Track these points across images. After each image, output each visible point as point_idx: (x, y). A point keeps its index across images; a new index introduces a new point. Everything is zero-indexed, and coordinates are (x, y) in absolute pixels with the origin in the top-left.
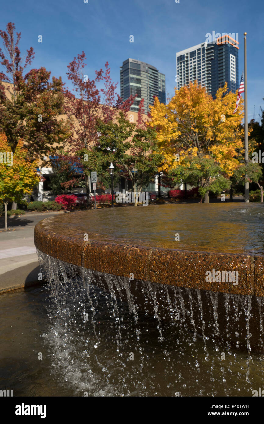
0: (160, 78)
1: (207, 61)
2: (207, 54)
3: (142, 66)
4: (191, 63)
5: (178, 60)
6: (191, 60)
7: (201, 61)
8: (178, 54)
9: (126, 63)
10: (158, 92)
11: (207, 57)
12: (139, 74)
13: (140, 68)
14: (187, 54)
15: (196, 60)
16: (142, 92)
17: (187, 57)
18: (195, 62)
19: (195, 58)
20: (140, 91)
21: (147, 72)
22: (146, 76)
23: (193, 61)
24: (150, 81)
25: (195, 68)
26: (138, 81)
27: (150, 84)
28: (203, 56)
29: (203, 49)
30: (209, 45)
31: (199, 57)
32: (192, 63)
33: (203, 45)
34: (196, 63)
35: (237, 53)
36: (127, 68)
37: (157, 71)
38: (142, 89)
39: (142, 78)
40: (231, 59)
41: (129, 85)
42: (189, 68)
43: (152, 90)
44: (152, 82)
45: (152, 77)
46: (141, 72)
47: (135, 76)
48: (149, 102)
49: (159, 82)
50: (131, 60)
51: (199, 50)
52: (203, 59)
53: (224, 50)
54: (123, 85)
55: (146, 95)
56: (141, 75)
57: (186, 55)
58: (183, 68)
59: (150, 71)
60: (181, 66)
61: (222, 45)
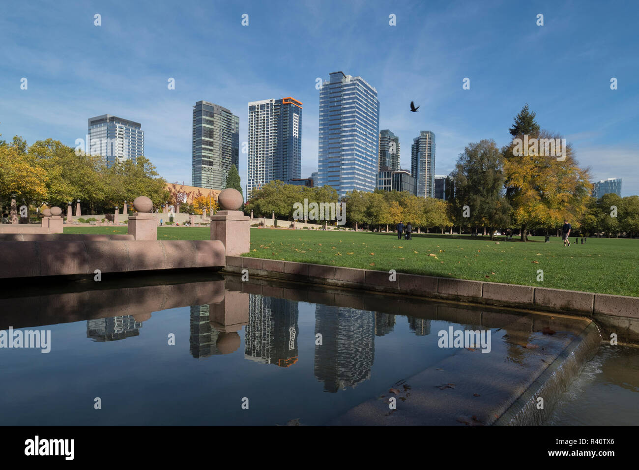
0: (234, 120)
1: (275, 115)
2: (275, 109)
3: (215, 109)
4: (261, 115)
5: (249, 109)
6: (261, 112)
7: (270, 115)
8: (250, 104)
9: (199, 105)
10: (231, 134)
11: (275, 113)
12: (212, 116)
13: (213, 110)
14: (258, 105)
15: (266, 113)
16: (214, 133)
17: (258, 108)
18: (264, 114)
19: (264, 111)
20: (213, 132)
21: (220, 114)
22: (218, 119)
24: (223, 123)
25: (264, 120)
26: (211, 123)
27: (223, 126)
28: (271, 110)
29: (272, 104)
30: (276, 101)
31: (268, 111)
32: (262, 115)
33: (271, 101)
34: (265, 116)
35: (301, 112)
36: (200, 109)
37: (231, 114)
38: (214, 130)
39: (215, 120)
40: (294, 117)
41: (201, 126)
42: (259, 119)
43: (225, 131)
44: (225, 124)
45: (226, 119)
46: (215, 115)
47: (207, 118)
48: (221, 143)
49: (233, 124)
50: (204, 103)
51: (268, 104)
52: (271, 113)
53: (288, 109)
54: (195, 124)
55: (219, 137)
56: (215, 117)
57: (257, 107)
58: (253, 117)
59: (224, 114)
60: (252, 116)
61: (287, 104)
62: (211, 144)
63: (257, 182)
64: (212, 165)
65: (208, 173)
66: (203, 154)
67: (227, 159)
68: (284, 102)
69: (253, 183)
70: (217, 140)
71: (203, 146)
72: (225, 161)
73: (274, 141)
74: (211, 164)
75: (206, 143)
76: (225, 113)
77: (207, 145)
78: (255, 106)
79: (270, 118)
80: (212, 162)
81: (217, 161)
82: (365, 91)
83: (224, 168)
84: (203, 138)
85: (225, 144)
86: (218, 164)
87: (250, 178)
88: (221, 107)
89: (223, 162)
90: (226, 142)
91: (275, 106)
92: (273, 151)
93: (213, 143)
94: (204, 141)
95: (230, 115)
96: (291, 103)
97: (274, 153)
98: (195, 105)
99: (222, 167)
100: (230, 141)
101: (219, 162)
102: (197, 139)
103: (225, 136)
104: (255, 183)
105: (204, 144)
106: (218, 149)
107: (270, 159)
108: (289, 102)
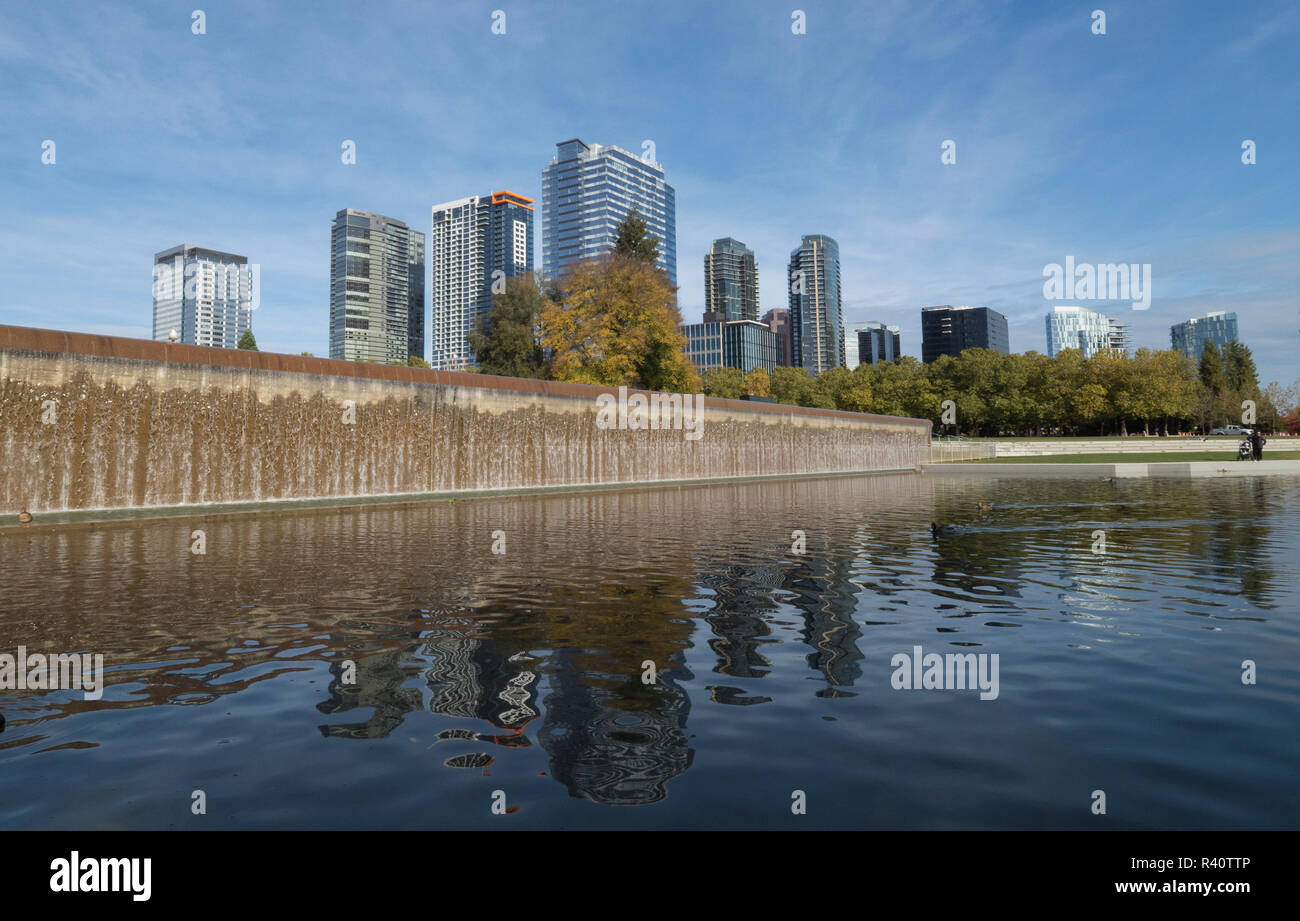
0: (413, 239)
1: (478, 227)
2: (479, 216)
3: (372, 221)
4: (454, 227)
5: (435, 218)
6: (454, 222)
7: (470, 227)
8: (436, 209)
9: (342, 215)
10: (406, 266)
11: (479, 222)
12: (367, 235)
13: (369, 225)
14: (449, 210)
15: (462, 223)
16: (371, 266)
17: (449, 216)
18: (461, 225)
19: (460, 220)
20: (368, 265)
21: (384, 230)
22: (380, 239)
23: (457, 224)
24: (390, 247)
25: (460, 236)
26: (366, 248)
27: (389, 251)
28: (473, 218)
29: (473, 206)
30: (482, 201)
31: (466, 219)
32: (457, 227)
33: (472, 200)
34: (462, 228)
35: (531, 216)
36: (343, 223)
38: (371, 262)
39: (372, 242)
40: (515, 227)
41: (345, 255)
42: (452, 235)
43: (393, 262)
44: (394, 248)
45: (395, 239)
46: (371, 233)
47: (358, 240)
48: (386, 284)
49: (411, 248)
50: (350, 212)
51: (466, 206)
52: (473, 224)
53: (503, 213)
54: (335, 254)
55: (380, 273)
56: (371, 237)
57: (447, 213)
58: (441, 233)
59: (391, 230)
60: (439, 230)
61: (500, 204)
62: (365, 288)
63: (448, 356)
64: (367, 327)
65: (358, 342)
66: (348, 307)
67: (397, 315)
68: (494, 201)
69: (442, 357)
70: (377, 281)
71: (348, 293)
72: (393, 319)
73: (479, 276)
74: (365, 325)
75: (353, 286)
76: (392, 227)
77: (356, 290)
78: (444, 212)
79: (471, 231)
80: (367, 322)
81: (378, 320)
82: (629, 170)
83: (392, 332)
84: (348, 278)
85: (393, 286)
86: (379, 325)
87: (436, 348)
88: (384, 218)
89: (390, 321)
90: (396, 282)
91: (479, 209)
92: (476, 295)
93: (368, 285)
94: (350, 283)
95: (404, 231)
96: (506, 203)
97: (478, 297)
98: (335, 217)
99: (388, 330)
100: (405, 279)
101: (381, 320)
102: (338, 280)
103: (393, 272)
104: (445, 357)
105: (349, 289)
106: (380, 297)
107: (472, 309)
108: (504, 200)
